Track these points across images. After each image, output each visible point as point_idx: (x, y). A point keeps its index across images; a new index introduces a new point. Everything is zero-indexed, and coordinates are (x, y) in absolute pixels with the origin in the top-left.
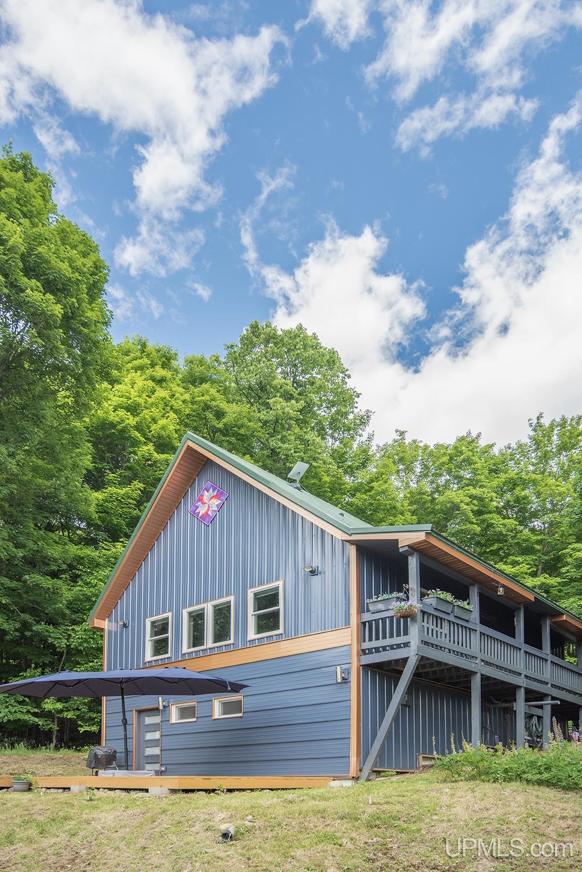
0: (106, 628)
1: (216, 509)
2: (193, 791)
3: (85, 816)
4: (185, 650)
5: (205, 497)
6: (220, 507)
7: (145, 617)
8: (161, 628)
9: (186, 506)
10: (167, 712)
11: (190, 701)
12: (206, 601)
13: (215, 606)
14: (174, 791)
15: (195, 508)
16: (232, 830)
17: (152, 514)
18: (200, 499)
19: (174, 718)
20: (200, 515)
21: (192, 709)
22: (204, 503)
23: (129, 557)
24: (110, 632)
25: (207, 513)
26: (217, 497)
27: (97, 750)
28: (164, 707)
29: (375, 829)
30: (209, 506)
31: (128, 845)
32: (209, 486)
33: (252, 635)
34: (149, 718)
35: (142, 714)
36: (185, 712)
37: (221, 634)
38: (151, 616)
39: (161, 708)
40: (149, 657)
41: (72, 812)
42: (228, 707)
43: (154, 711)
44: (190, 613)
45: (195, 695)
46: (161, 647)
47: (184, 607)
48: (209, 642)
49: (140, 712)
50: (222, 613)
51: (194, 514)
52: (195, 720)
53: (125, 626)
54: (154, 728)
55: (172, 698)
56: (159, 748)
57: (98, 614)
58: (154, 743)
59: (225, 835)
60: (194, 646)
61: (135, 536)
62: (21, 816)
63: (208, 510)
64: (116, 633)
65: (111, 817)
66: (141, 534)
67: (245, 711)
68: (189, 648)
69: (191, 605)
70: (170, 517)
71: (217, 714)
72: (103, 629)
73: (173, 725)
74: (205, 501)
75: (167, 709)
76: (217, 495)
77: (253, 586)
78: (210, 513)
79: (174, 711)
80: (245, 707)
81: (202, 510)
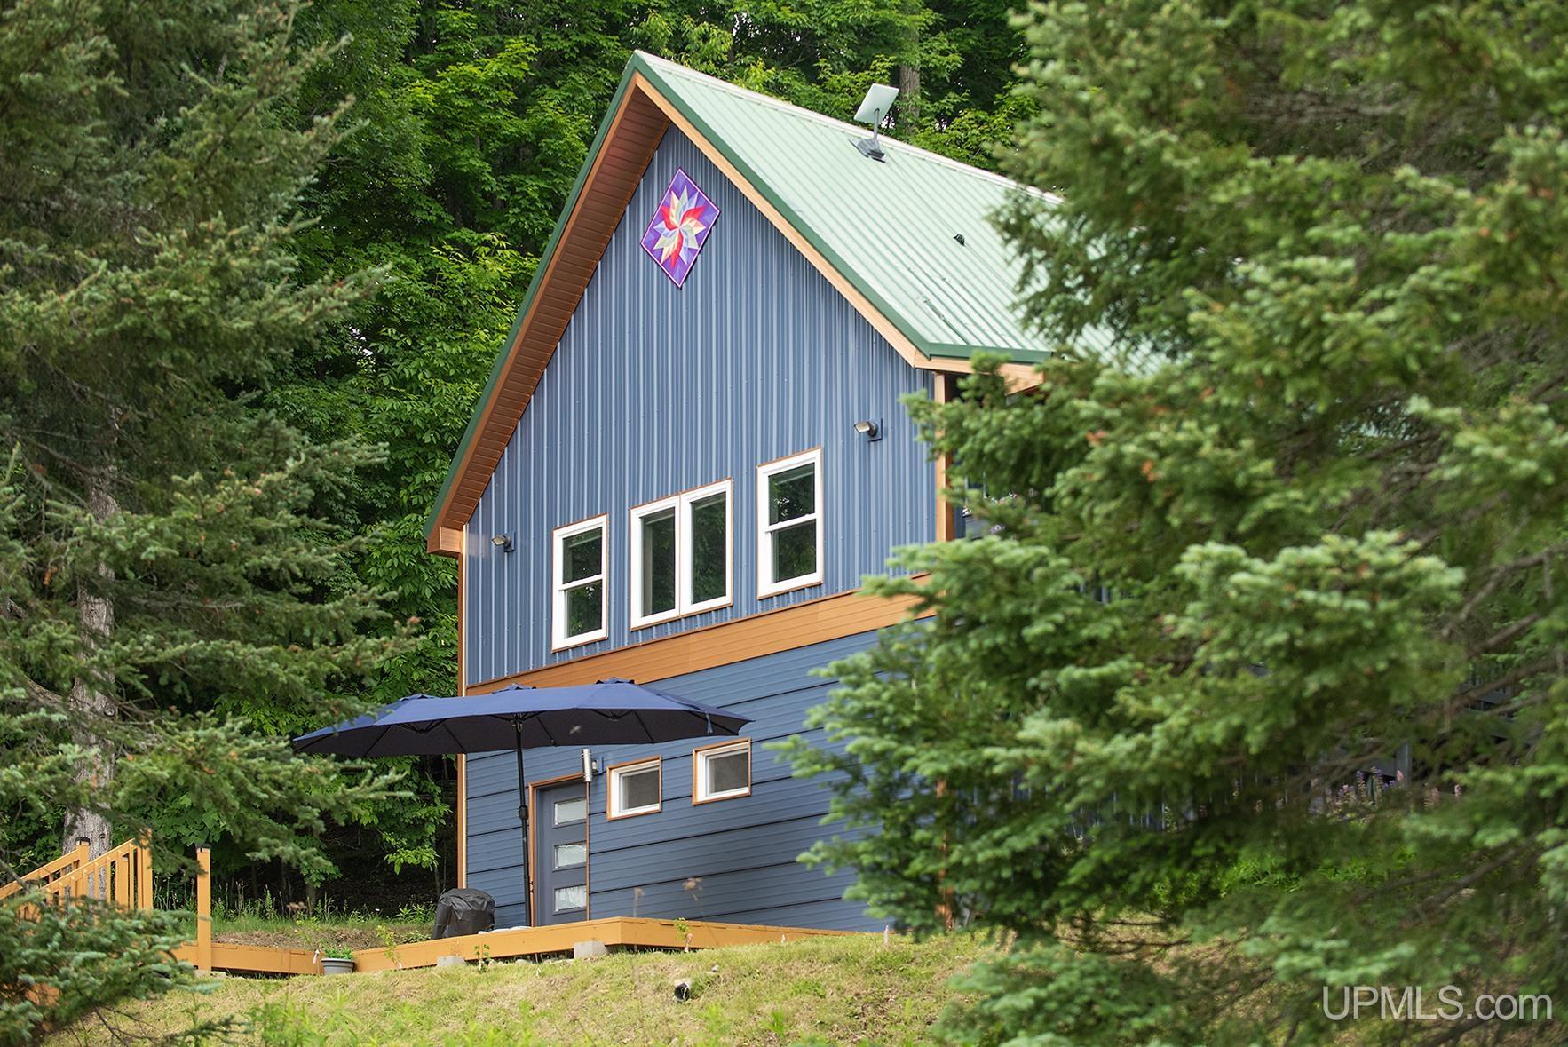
0: (464, 552)
1: (695, 246)
2: (643, 949)
3: (480, 993)
4: (638, 620)
5: (673, 211)
6: (703, 239)
7: (552, 527)
8: (583, 556)
9: (635, 230)
10: (602, 789)
11: (646, 758)
12: (677, 491)
13: (694, 504)
15: (652, 237)
16: (688, 983)
17: (566, 249)
18: (664, 216)
19: (617, 807)
20: (664, 258)
21: (652, 777)
22: (671, 227)
23: (516, 361)
24: (473, 561)
25: (676, 254)
26: (697, 213)
27: (454, 900)
28: (595, 774)
29: (876, 976)
30: (681, 237)
31: (552, 1020)
32: (681, 182)
33: (767, 585)
34: (564, 806)
35: (547, 795)
36: (640, 788)
37: (709, 578)
38: (565, 524)
39: (588, 778)
40: (561, 639)
41: (459, 989)
42: (727, 772)
43: (572, 787)
44: (645, 519)
45: (652, 742)
46: (585, 611)
47: (635, 505)
48: (684, 602)
49: (542, 790)
50: (709, 518)
51: (652, 252)
52: (656, 807)
53: (508, 548)
54: (574, 835)
55: (611, 752)
56: (585, 888)
57: (448, 515)
58: (573, 877)
59: (679, 991)
60: (657, 609)
61: (532, 300)
62: (380, 1002)
63: (680, 245)
64: (487, 562)
65: (521, 989)
66: (541, 302)
67: (756, 780)
68: (645, 614)
69: (647, 501)
70: (603, 253)
71: (703, 791)
72: (457, 556)
73: (614, 826)
74: (674, 220)
75: (601, 780)
76: (696, 210)
77: (766, 461)
78: (682, 254)
79: (616, 786)
80: (756, 771)
81: (667, 245)
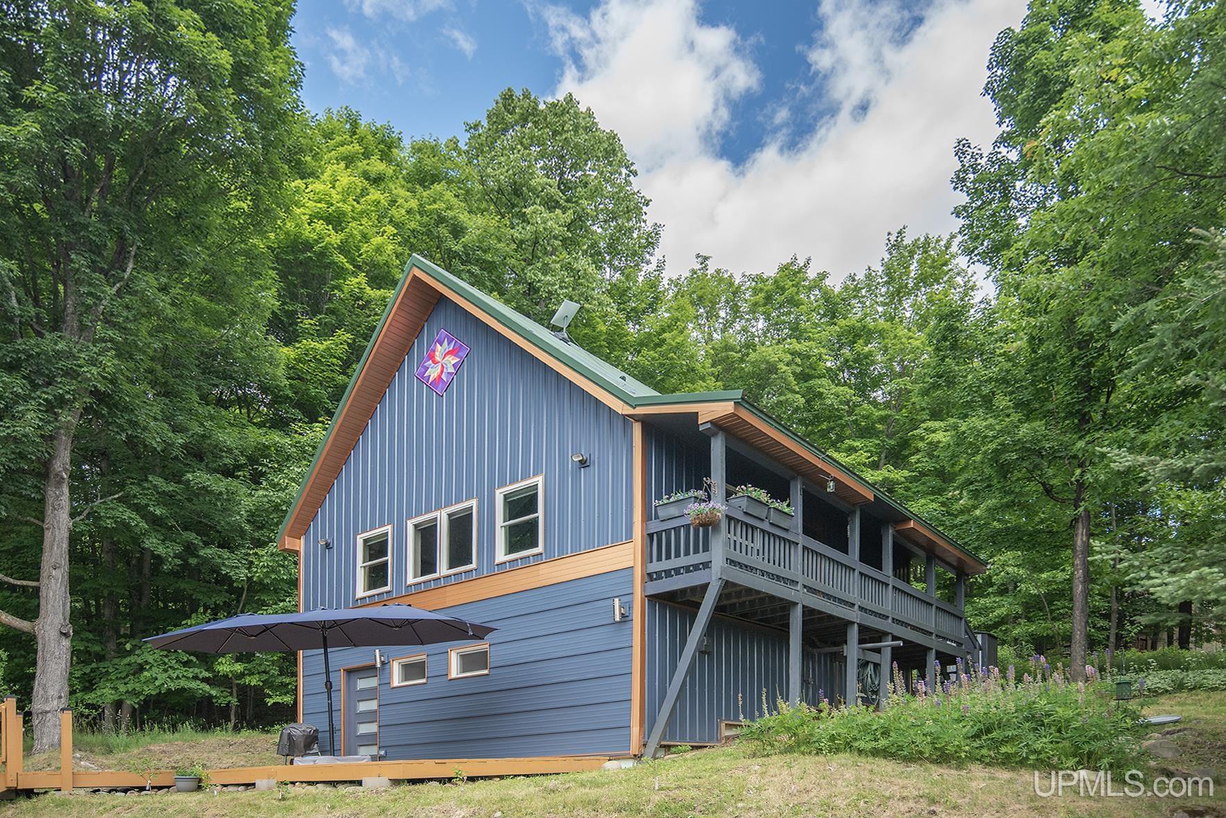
0: (302, 550)
1: (452, 370)
2: (421, 781)
4: (411, 580)
5: (437, 353)
6: (458, 366)
7: (356, 534)
8: (376, 549)
9: (411, 368)
10: (387, 672)
11: (417, 654)
12: (438, 508)
13: (450, 516)
14: (396, 782)
15: (423, 370)
17: (364, 379)
18: (431, 357)
19: (396, 681)
20: (431, 381)
21: (421, 665)
22: (435, 362)
23: (333, 445)
24: (307, 556)
25: (439, 377)
26: (454, 352)
27: (291, 730)
28: (383, 663)
30: (443, 367)
32: (443, 336)
33: (501, 556)
34: (363, 680)
35: (352, 675)
36: (412, 670)
37: (460, 554)
38: (364, 531)
39: (379, 666)
40: (361, 591)
42: (469, 662)
43: (369, 670)
44: (416, 526)
45: (422, 644)
46: (377, 576)
47: (409, 517)
48: (443, 568)
49: (349, 672)
50: (460, 525)
51: (422, 379)
52: (424, 681)
53: (328, 546)
54: (369, 694)
55: (393, 650)
56: (376, 724)
57: (290, 531)
58: (369, 717)
60: (423, 574)
61: (343, 408)
63: (442, 372)
64: (315, 554)
66: (349, 410)
67: (492, 666)
68: (415, 577)
69: (418, 514)
70: (389, 383)
71: (455, 673)
72: (297, 553)
73: (395, 691)
74: (438, 358)
75: (387, 666)
76: (453, 350)
77: (502, 485)
78: (443, 377)
79: (396, 668)
80: (492, 660)
81: (433, 373)
